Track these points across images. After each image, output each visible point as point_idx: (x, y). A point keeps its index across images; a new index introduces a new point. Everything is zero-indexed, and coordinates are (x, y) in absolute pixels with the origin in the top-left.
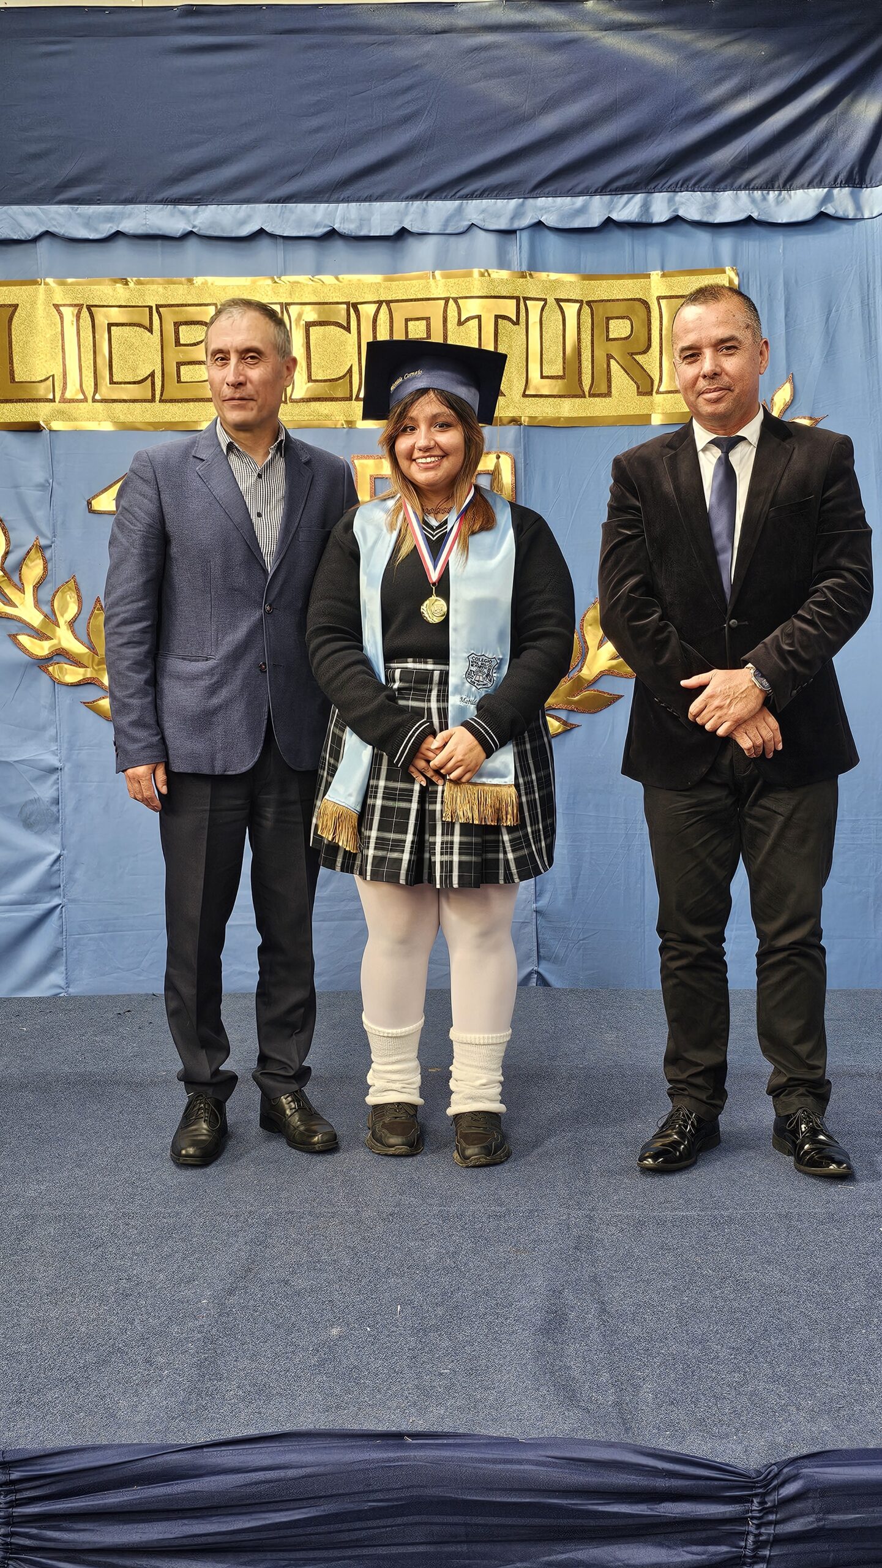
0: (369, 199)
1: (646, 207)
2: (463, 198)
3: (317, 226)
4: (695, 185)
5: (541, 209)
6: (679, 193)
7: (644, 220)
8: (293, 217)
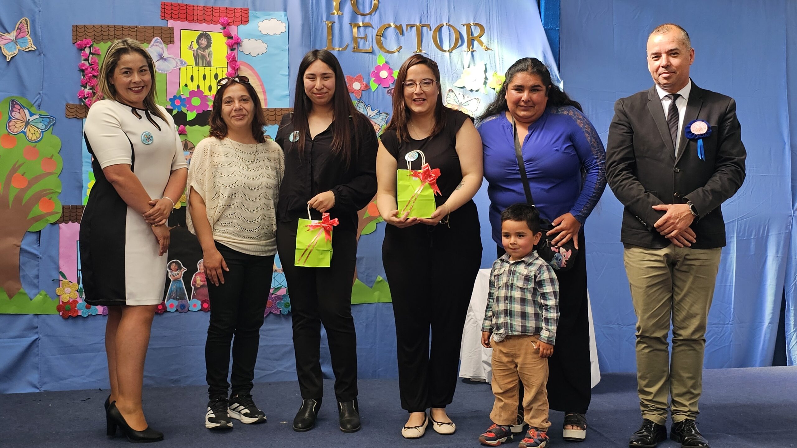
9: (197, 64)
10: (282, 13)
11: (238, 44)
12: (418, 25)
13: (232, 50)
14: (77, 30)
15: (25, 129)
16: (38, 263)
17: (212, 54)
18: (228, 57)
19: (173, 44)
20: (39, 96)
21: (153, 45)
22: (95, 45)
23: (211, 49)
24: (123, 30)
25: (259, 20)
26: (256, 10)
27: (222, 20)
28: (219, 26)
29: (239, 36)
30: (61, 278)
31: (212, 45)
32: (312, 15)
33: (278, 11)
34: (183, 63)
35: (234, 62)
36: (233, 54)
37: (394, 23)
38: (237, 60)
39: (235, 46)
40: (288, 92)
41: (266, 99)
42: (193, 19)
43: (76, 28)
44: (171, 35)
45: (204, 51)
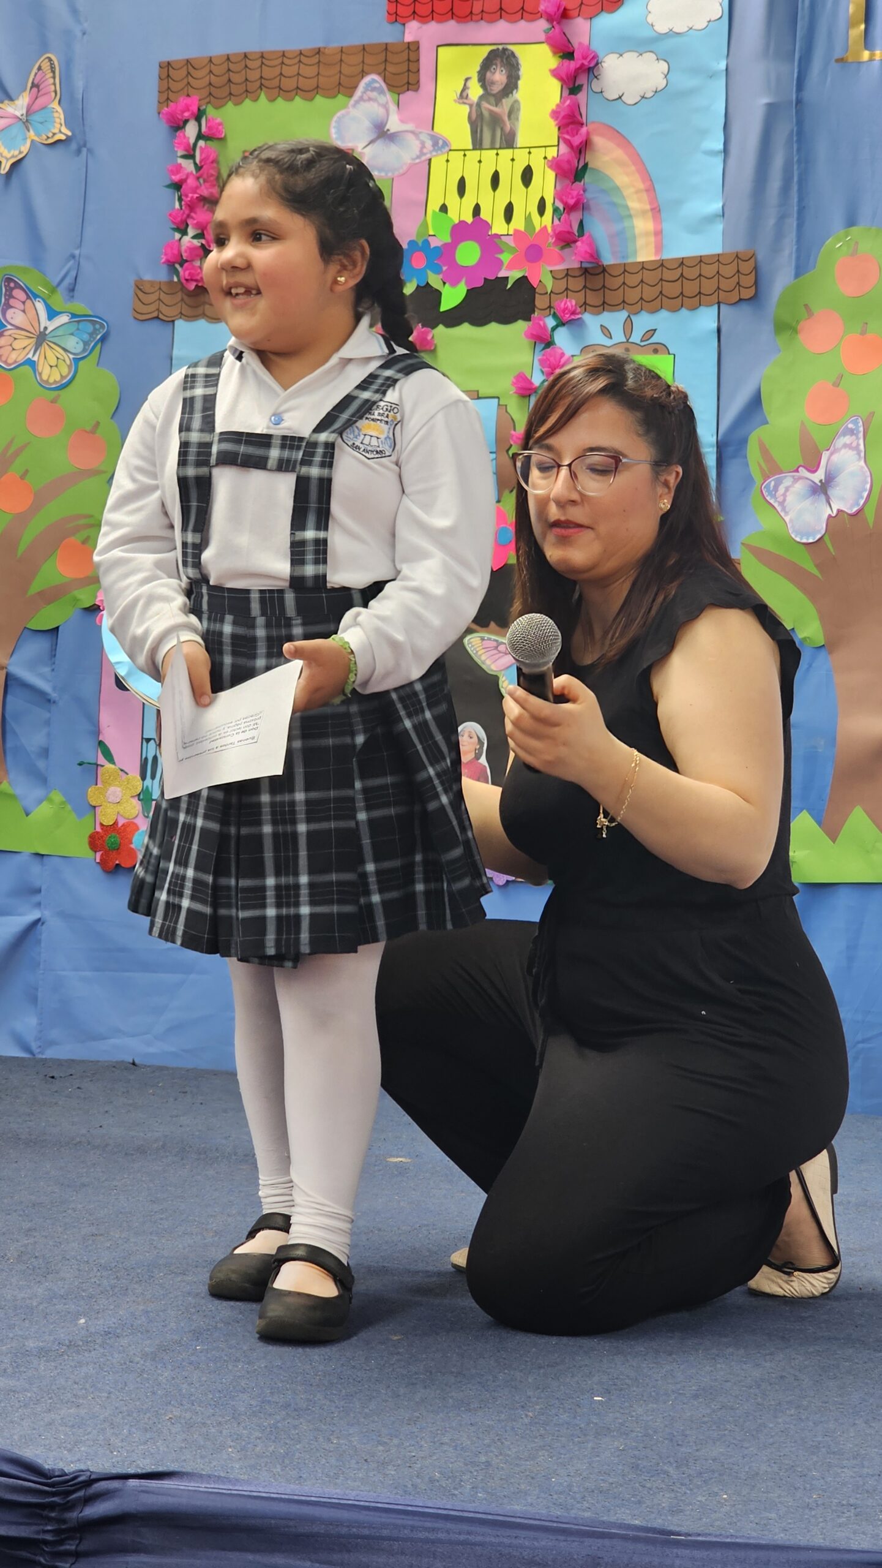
9: (477, 145)
11: (588, 71)
13: (572, 91)
14: (168, 76)
15: (33, 355)
16: (47, 715)
17: (519, 110)
18: (559, 114)
19: (417, 90)
20: (71, 263)
21: (361, 99)
22: (211, 111)
23: (516, 95)
24: (283, 63)
27: (543, 5)
28: (542, 24)
29: (596, 46)
30: (101, 760)
31: (520, 83)
34: (441, 144)
35: (576, 127)
36: (573, 103)
38: (585, 121)
39: (582, 80)
40: (721, 205)
41: (658, 233)
42: (471, 12)
43: (167, 67)
44: (413, 67)
45: (498, 103)
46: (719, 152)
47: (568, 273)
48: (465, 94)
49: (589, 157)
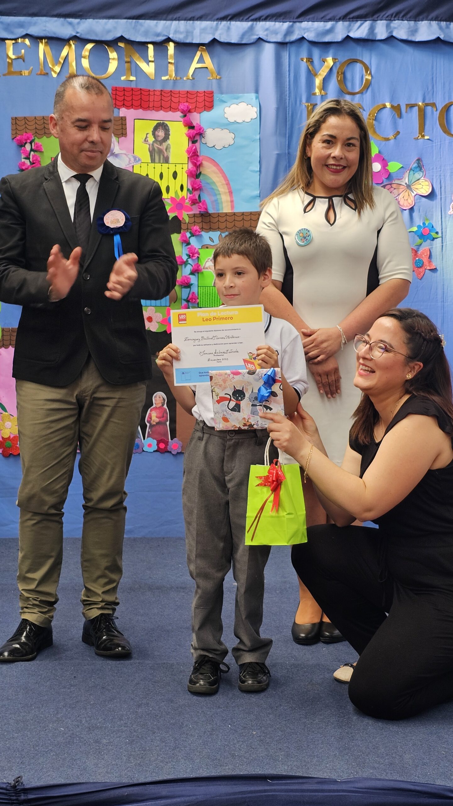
0: (192, 19)
1: (372, 29)
2: (253, 20)
3: (158, 35)
4: (403, 16)
5: (304, 29)
6: (394, 22)
7: (371, 38)
8: (143, 29)
9: (153, 161)
10: (253, 95)
11: (200, 135)
12: (420, 104)
13: (194, 142)
14: (16, 123)
17: (170, 148)
18: (188, 152)
19: (126, 137)
22: (36, 140)
23: (169, 142)
25: (226, 104)
26: (222, 93)
27: (182, 107)
28: (179, 114)
29: (203, 125)
31: (170, 137)
32: (289, 97)
33: (248, 93)
34: (137, 160)
35: (195, 157)
36: (194, 147)
37: (390, 103)
38: (199, 154)
39: (197, 138)
40: (259, 192)
41: (232, 201)
42: (149, 107)
43: (15, 120)
44: (124, 127)
45: (161, 144)
46: (256, 172)
47: (194, 215)
48: (146, 140)
49: (202, 169)
